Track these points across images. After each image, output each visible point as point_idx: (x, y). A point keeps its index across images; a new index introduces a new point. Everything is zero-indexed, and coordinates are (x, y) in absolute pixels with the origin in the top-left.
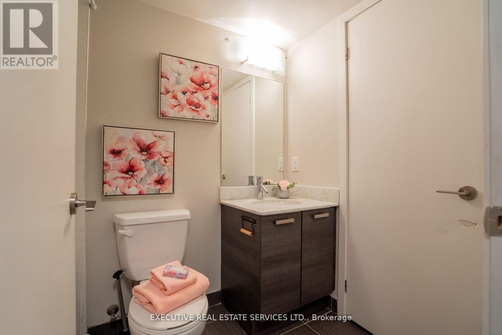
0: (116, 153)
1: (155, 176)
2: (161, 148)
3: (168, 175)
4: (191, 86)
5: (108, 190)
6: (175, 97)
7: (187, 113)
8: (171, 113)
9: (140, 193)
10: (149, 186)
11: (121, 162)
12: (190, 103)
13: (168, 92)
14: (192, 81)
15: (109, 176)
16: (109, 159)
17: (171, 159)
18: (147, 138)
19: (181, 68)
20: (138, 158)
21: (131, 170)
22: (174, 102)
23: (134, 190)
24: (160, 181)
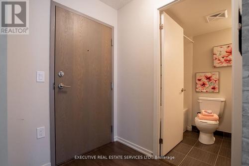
0: (199, 80)
1: (212, 87)
2: (214, 77)
3: (217, 86)
4: (226, 54)
5: (197, 90)
6: (219, 60)
7: (225, 64)
8: (218, 65)
9: (207, 92)
10: (210, 89)
11: (201, 83)
12: (226, 60)
13: (216, 59)
14: (226, 52)
15: (197, 86)
16: (198, 82)
17: (218, 81)
18: (209, 75)
19: (222, 49)
20: (206, 81)
21: (204, 84)
22: (219, 62)
23: (205, 91)
24: (214, 88)
